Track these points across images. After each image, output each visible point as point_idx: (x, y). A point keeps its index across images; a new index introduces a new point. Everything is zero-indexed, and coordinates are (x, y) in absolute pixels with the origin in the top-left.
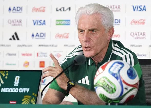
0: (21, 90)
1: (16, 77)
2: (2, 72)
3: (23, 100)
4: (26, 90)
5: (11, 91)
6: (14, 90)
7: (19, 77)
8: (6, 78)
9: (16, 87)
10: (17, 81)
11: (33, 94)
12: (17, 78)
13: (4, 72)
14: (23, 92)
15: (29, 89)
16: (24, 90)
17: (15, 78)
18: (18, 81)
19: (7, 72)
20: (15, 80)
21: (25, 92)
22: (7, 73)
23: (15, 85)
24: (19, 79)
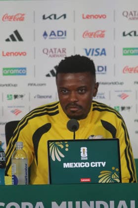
0: (93, 164)
1: (82, 148)
2: (58, 143)
3: (99, 177)
4: (101, 164)
5: (79, 167)
6: (83, 165)
7: (86, 148)
8: (67, 150)
9: (85, 161)
10: (84, 154)
11: (113, 168)
12: (84, 150)
13: (61, 142)
14: (96, 166)
15: (105, 163)
16: (98, 164)
17: (80, 149)
18: (86, 153)
19: (66, 142)
20: (81, 152)
21: (99, 166)
22: (66, 144)
23: (82, 159)
24: (86, 151)
